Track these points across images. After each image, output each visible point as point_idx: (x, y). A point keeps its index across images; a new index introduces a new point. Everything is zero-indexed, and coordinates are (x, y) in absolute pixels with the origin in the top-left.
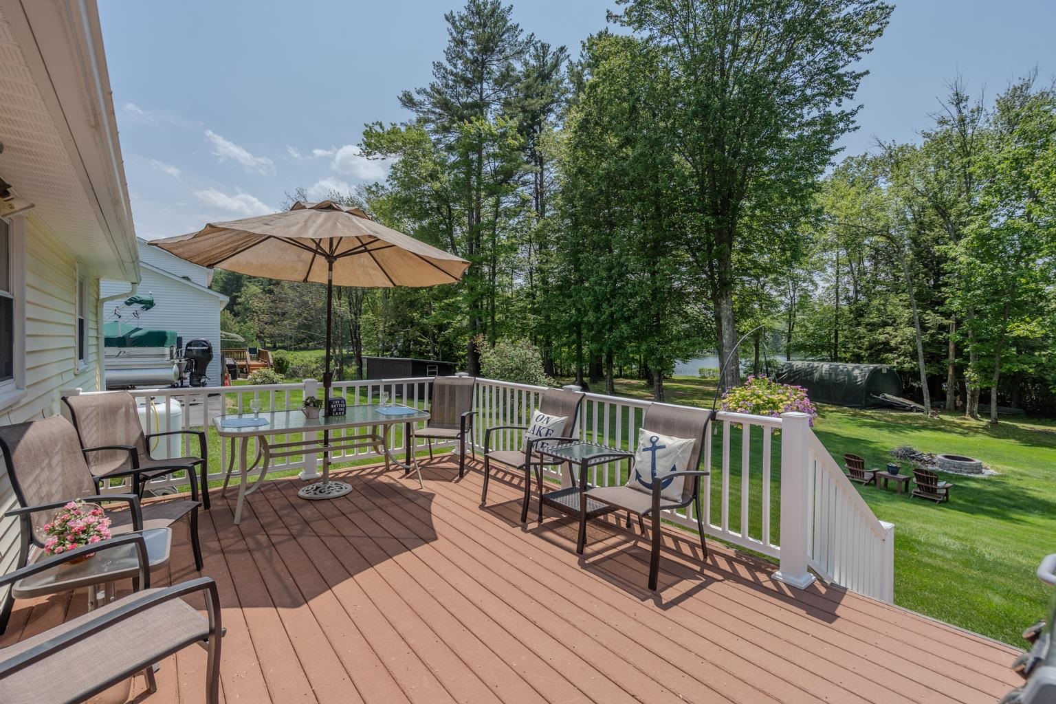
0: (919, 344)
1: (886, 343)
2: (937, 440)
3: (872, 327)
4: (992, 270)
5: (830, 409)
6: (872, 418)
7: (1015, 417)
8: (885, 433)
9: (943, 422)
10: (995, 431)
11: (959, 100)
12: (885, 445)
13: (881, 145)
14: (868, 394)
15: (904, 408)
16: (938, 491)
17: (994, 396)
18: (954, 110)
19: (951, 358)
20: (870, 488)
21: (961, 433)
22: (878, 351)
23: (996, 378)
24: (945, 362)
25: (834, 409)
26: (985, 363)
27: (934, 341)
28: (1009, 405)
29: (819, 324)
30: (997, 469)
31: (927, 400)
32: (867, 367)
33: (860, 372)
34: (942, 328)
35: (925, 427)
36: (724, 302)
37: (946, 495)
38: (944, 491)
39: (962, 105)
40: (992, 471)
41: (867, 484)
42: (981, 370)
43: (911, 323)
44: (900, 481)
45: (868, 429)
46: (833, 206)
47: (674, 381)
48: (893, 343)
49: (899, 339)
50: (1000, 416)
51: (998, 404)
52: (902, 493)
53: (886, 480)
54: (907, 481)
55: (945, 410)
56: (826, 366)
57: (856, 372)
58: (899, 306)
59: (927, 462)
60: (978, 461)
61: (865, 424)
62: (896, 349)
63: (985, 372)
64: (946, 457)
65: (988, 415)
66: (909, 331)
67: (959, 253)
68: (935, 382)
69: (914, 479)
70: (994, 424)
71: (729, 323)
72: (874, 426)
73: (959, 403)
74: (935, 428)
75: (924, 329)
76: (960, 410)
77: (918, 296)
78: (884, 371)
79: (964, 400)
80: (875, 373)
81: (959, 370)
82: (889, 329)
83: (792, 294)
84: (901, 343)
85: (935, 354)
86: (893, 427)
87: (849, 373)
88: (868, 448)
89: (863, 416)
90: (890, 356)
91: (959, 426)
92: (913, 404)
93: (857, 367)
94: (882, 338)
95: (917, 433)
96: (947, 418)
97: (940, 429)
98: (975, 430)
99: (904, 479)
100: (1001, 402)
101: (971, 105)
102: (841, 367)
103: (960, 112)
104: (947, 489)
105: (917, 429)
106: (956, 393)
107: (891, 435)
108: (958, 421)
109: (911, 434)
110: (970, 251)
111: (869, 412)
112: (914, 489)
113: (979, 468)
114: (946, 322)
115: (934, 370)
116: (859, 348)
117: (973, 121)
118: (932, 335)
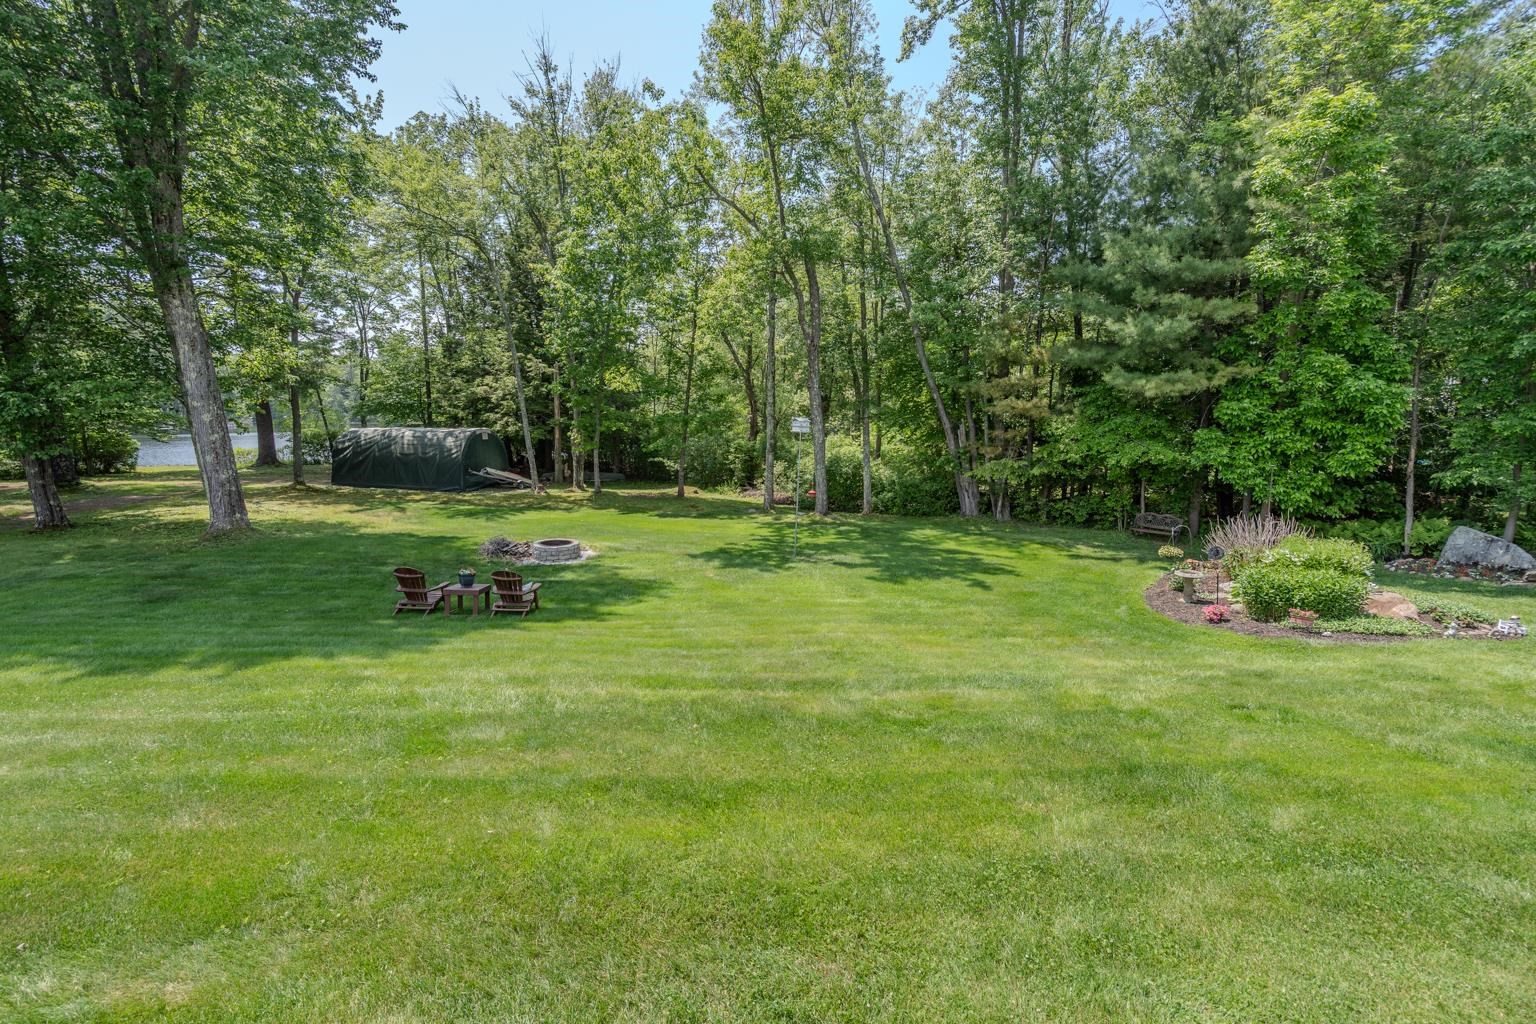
0: (521, 398)
1: (487, 400)
2: (540, 522)
3: (470, 375)
4: (587, 302)
5: (417, 498)
6: (469, 502)
7: (617, 483)
8: (482, 522)
9: (549, 497)
10: (600, 502)
11: (548, 68)
12: (477, 540)
13: (459, 100)
14: (466, 472)
15: (510, 485)
16: (525, 598)
17: (596, 461)
18: (540, 74)
19: (557, 417)
20: (439, 615)
21: (566, 509)
22: (477, 408)
23: (597, 439)
24: (551, 422)
25: (422, 496)
26: (587, 421)
27: (539, 396)
28: (611, 471)
29: (402, 372)
30: (595, 549)
31: (534, 472)
32: (464, 432)
33: (453, 440)
34: (547, 379)
35: (530, 507)
36: (177, 302)
37: (535, 600)
38: (531, 596)
39: (551, 75)
40: (591, 553)
41: (432, 611)
42: (583, 428)
43: (511, 370)
44: (476, 595)
45: (461, 519)
46: (394, 173)
47: (139, 476)
48: (494, 398)
49: (500, 393)
50: (603, 484)
51: (601, 471)
52: (480, 612)
53: (460, 597)
54: (487, 592)
55: (554, 484)
56: (408, 433)
57: (450, 441)
58: (498, 348)
59: (523, 555)
60: (576, 542)
61: (459, 513)
62: (498, 406)
63: (588, 433)
64: (543, 543)
65: (591, 484)
66: (511, 381)
67: (555, 276)
68: (543, 448)
69: (495, 588)
70: (598, 493)
71: (193, 348)
72: (470, 514)
73: (567, 473)
74: (541, 506)
75: (526, 379)
76: (566, 482)
77: (518, 334)
78: (485, 437)
79: (570, 468)
80: (474, 439)
81: (565, 429)
82: (488, 379)
83: (361, 324)
84: (503, 399)
85: (540, 410)
86: (492, 512)
87: (440, 445)
88: (450, 548)
89: (459, 502)
90: (492, 416)
91: (565, 500)
92: (519, 479)
93: (450, 434)
94: (480, 391)
95: (520, 516)
96: (554, 492)
97: (546, 508)
98: (578, 503)
99: (481, 592)
100: (605, 468)
101: (561, 79)
102: (429, 435)
103: (549, 83)
104: (535, 591)
105: (521, 510)
106: (564, 462)
107: (490, 524)
108: (565, 495)
109: (512, 518)
110: (567, 277)
111: (468, 496)
112: (496, 602)
113: (576, 552)
114: (549, 371)
115: (539, 434)
116: (456, 407)
117: (562, 102)
118: (536, 388)
